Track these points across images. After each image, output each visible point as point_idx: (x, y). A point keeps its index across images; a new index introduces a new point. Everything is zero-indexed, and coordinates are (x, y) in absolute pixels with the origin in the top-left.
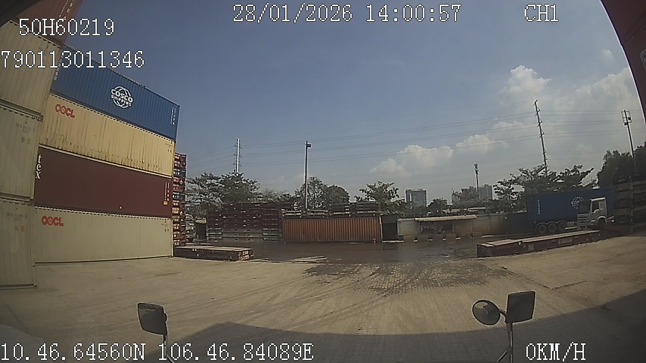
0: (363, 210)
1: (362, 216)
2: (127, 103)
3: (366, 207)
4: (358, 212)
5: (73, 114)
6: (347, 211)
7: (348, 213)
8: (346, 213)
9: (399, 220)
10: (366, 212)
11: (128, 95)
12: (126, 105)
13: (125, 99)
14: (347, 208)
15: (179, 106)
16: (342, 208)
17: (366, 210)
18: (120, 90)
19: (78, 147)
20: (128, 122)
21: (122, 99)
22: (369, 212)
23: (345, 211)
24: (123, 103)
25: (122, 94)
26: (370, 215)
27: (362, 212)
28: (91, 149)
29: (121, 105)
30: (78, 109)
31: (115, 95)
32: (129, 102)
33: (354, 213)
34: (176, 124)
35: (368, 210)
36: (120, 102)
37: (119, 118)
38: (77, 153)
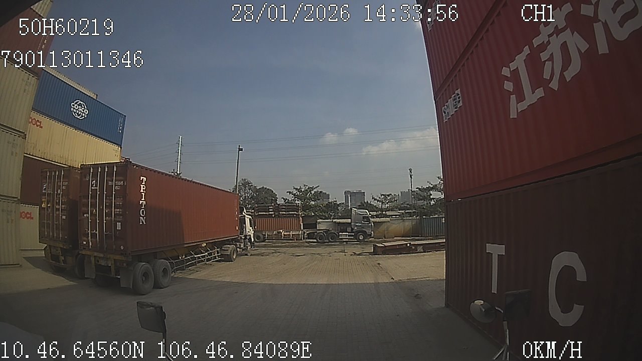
0: (285, 211)
1: (284, 216)
2: (83, 115)
3: (287, 209)
4: (281, 213)
5: (41, 125)
6: (271, 211)
7: (272, 213)
8: (270, 213)
9: (318, 221)
10: (288, 213)
11: (84, 108)
12: (82, 116)
13: (82, 111)
14: (271, 209)
15: (125, 116)
16: (266, 209)
17: (288, 211)
18: (78, 103)
19: (45, 153)
20: (84, 131)
21: (79, 111)
22: (290, 213)
23: (269, 212)
24: (80, 114)
25: (80, 107)
26: (292, 216)
27: (284, 213)
28: (55, 156)
29: (78, 116)
30: (45, 121)
31: (74, 108)
32: (85, 114)
33: (276, 214)
34: (122, 132)
35: (289, 211)
36: (78, 114)
37: (76, 128)
38: (44, 159)
